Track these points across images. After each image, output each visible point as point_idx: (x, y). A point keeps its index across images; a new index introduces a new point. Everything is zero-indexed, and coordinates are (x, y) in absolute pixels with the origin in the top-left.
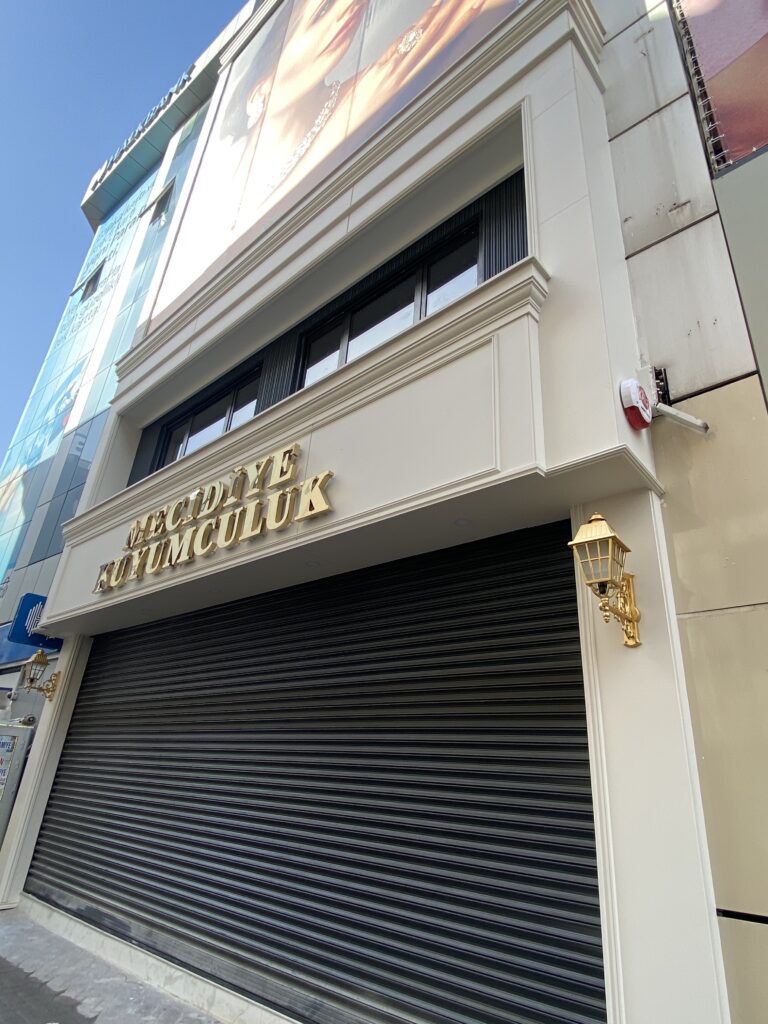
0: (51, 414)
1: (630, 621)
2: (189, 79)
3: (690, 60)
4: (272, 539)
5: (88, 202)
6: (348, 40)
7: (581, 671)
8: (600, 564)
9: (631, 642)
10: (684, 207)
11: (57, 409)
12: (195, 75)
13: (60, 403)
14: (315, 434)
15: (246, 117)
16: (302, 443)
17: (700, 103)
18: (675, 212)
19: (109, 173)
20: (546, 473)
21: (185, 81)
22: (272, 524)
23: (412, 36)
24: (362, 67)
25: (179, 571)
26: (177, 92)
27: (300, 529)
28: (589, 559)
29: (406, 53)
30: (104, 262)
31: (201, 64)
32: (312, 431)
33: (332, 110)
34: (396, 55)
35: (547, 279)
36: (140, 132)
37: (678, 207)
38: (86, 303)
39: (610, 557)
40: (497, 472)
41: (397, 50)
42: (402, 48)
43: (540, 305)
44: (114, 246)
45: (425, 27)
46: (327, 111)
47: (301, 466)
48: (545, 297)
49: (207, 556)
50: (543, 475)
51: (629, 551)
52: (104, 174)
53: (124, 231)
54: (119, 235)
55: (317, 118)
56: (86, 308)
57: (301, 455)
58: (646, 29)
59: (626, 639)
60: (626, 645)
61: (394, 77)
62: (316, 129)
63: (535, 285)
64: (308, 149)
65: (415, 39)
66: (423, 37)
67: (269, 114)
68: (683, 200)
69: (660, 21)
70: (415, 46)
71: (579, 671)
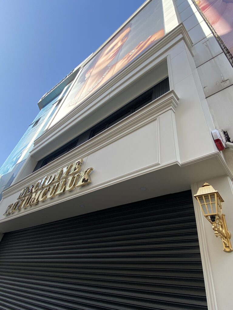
0: (15, 159)
1: (226, 238)
2: (72, 72)
3: (222, 45)
4: (67, 194)
5: (40, 102)
6: (115, 56)
7: (201, 264)
8: (211, 205)
9: (227, 250)
10: (226, 81)
11: (17, 157)
12: (73, 72)
13: (18, 156)
14: (89, 156)
15: (85, 77)
16: (84, 159)
17: (227, 55)
18: (223, 83)
19: (47, 95)
20: (181, 165)
21: (71, 73)
22: (68, 188)
23: (133, 51)
24: (118, 60)
25: (33, 207)
26: (68, 76)
27: (78, 190)
28: (205, 203)
29: (131, 55)
30: (41, 117)
31: (76, 69)
32: (88, 155)
33: (109, 71)
34: (128, 56)
35: (178, 99)
36: (57, 85)
37: (224, 81)
38: (33, 128)
39: (216, 202)
40: (159, 164)
41: (129, 55)
42: (130, 54)
43: (176, 107)
44: (44, 114)
45: (137, 48)
46: (107, 72)
47: (82, 167)
48: (177, 105)
49: (43, 201)
50: (180, 165)
51: (223, 201)
52: (45, 95)
53: (48, 110)
54: (46, 111)
55: (104, 74)
56: (33, 129)
57: (83, 164)
58: (206, 40)
59: (225, 248)
60: (225, 251)
61: (127, 60)
62: (103, 76)
63: (174, 100)
64: (100, 81)
65: (134, 51)
66: (137, 50)
67: (91, 76)
68: (226, 79)
69: (211, 38)
70: (134, 53)
71: (200, 263)
